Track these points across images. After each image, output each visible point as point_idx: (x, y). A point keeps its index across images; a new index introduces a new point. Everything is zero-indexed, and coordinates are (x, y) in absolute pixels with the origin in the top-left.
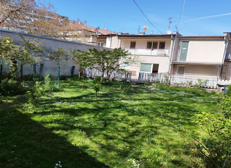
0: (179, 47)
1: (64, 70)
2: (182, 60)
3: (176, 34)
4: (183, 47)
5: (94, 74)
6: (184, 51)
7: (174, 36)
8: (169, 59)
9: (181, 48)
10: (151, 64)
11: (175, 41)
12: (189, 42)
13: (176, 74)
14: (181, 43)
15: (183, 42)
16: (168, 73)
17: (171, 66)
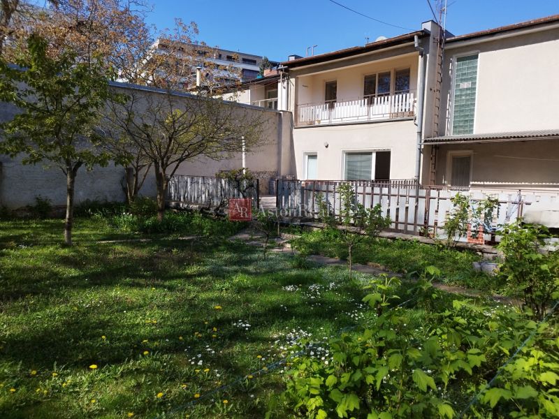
0: (450, 80)
1: (93, 182)
2: (462, 129)
3: (429, 29)
4: (462, 80)
5: (182, 194)
6: (466, 95)
7: (424, 35)
8: (417, 129)
9: (454, 84)
10: (370, 153)
11: (428, 55)
12: (476, 57)
13: (444, 184)
14: (454, 66)
15: (459, 60)
16: (417, 181)
17: (422, 155)
